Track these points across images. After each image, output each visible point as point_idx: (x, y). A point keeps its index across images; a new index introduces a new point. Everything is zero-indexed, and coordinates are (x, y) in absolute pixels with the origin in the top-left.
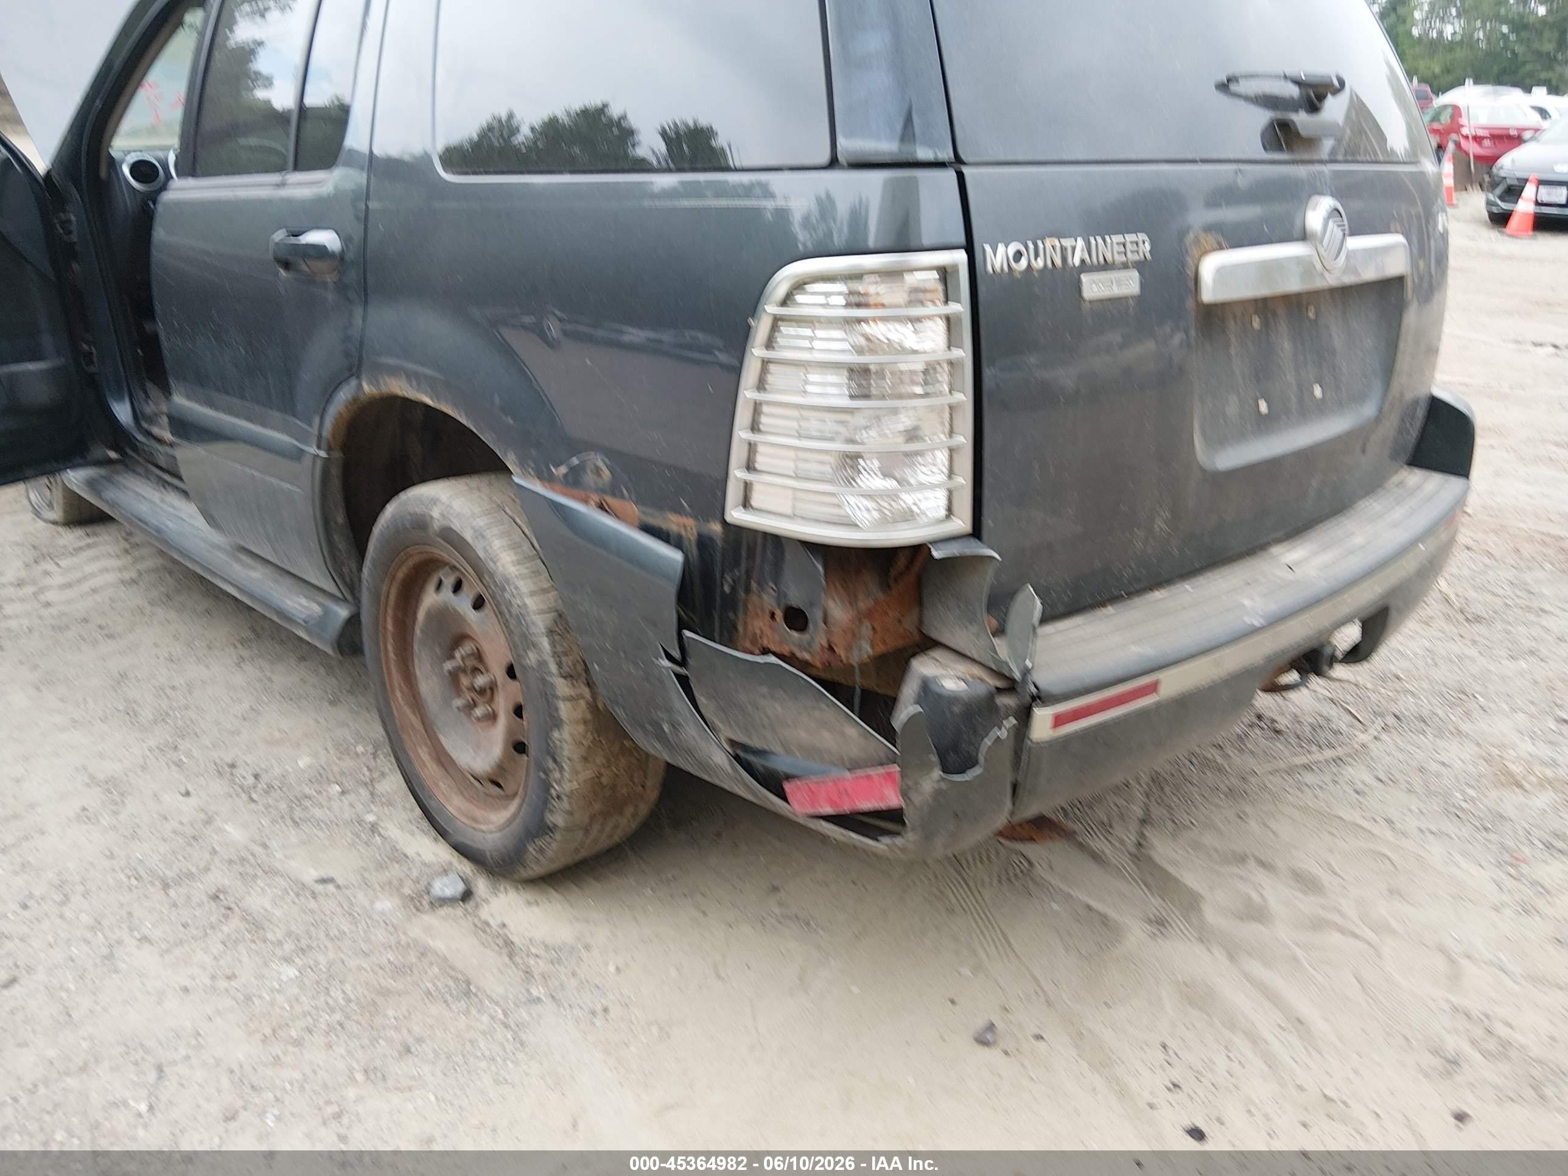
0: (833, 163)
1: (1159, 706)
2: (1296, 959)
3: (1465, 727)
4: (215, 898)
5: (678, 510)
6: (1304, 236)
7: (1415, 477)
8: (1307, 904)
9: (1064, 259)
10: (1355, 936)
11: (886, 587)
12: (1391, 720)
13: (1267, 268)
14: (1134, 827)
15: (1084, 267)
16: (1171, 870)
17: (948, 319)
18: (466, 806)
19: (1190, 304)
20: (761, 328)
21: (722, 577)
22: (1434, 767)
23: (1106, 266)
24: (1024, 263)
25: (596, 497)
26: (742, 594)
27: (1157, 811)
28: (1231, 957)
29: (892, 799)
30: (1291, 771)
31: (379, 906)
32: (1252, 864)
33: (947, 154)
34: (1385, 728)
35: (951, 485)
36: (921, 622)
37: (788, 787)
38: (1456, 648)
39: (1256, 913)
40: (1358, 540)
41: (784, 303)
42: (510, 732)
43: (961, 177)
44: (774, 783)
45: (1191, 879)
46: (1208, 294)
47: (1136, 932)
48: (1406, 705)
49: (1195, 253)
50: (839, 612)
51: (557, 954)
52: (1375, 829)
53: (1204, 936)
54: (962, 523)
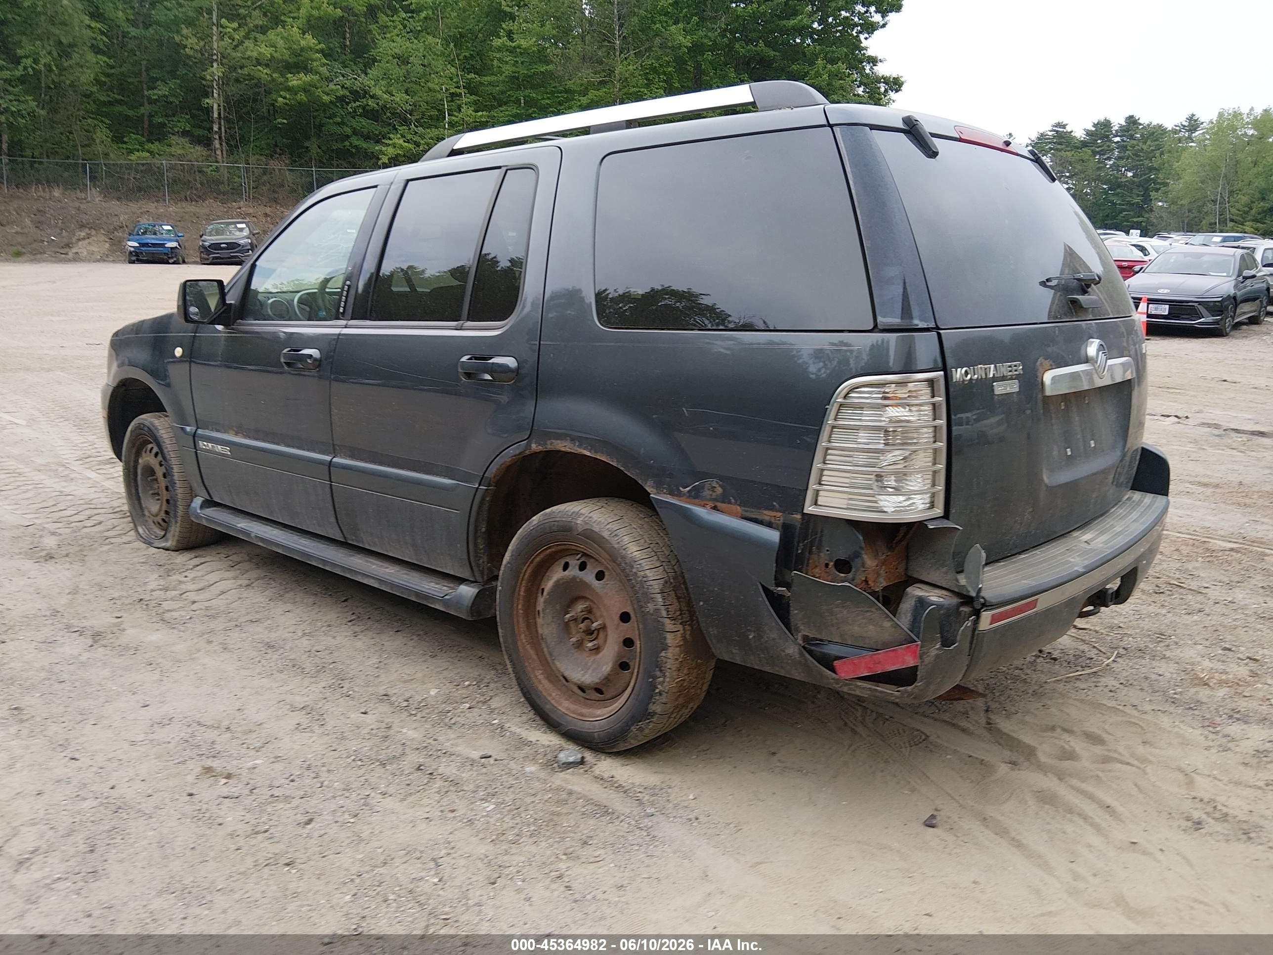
0: (875, 329)
1: (1036, 614)
2: (1098, 776)
3: (1168, 654)
4: (419, 769)
5: (772, 508)
6: (1087, 360)
7: (1137, 496)
8: (1098, 750)
9: (986, 374)
10: (1128, 764)
11: (890, 548)
12: (1122, 651)
13: (1075, 376)
14: (982, 714)
15: (995, 379)
16: (1014, 735)
17: (934, 405)
18: (573, 707)
19: (1040, 396)
20: (833, 410)
21: (798, 545)
22: (1154, 677)
23: (1003, 378)
24: (969, 377)
25: (711, 504)
26: (807, 554)
27: (994, 706)
28: (1060, 779)
29: (910, 662)
30: (1068, 680)
31: (528, 769)
32: (1059, 730)
33: (932, 325)
34: (1119, 656)
35: (934, 490)
36: (907, 569)
37: (836, 663)
38: (1151, 609)
39: (1071, 756)
40: (1118, 529)
41: (845, 397)
42: (619, 655)
43: (939, 335)
44: (828, 662)
45: (1027, 738)
46: (1048, 393)
47: (1003, 769)
48: (1129, 642)
49: (1041, 370)
50: (870, 561)
51: (654, 791)
52: (1127, 710)
53: (1041, 768)
54: (939, 511)
